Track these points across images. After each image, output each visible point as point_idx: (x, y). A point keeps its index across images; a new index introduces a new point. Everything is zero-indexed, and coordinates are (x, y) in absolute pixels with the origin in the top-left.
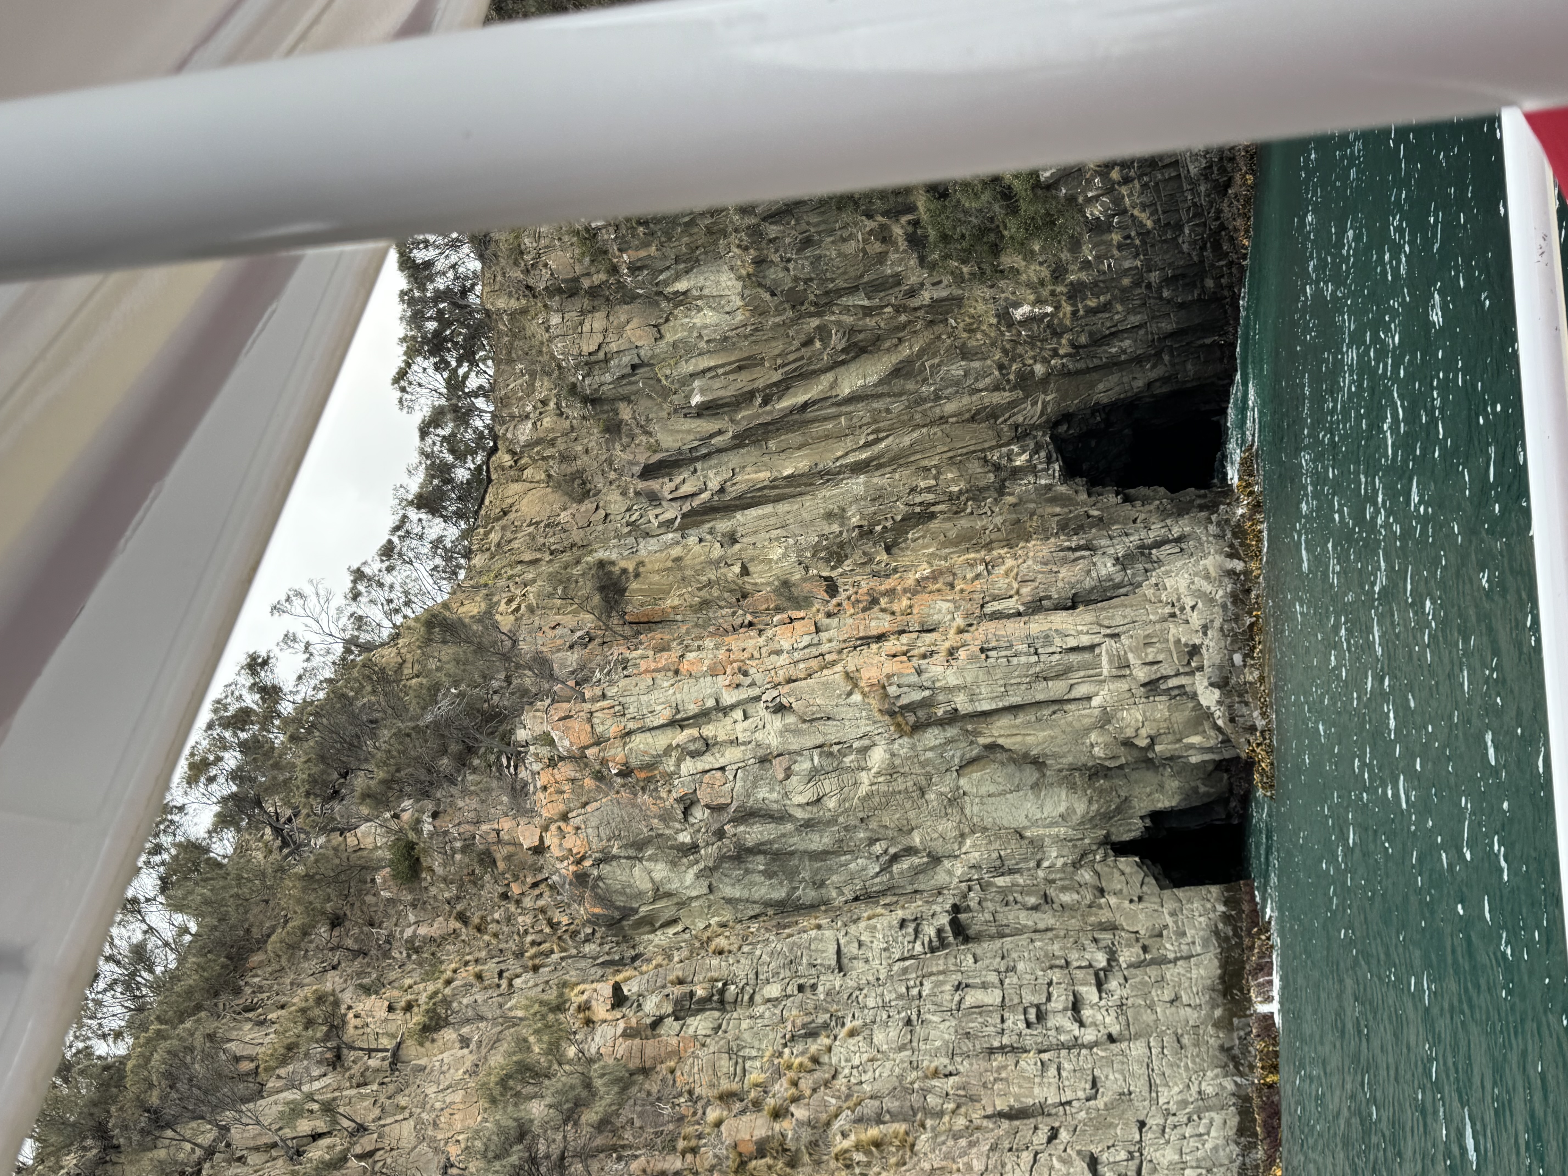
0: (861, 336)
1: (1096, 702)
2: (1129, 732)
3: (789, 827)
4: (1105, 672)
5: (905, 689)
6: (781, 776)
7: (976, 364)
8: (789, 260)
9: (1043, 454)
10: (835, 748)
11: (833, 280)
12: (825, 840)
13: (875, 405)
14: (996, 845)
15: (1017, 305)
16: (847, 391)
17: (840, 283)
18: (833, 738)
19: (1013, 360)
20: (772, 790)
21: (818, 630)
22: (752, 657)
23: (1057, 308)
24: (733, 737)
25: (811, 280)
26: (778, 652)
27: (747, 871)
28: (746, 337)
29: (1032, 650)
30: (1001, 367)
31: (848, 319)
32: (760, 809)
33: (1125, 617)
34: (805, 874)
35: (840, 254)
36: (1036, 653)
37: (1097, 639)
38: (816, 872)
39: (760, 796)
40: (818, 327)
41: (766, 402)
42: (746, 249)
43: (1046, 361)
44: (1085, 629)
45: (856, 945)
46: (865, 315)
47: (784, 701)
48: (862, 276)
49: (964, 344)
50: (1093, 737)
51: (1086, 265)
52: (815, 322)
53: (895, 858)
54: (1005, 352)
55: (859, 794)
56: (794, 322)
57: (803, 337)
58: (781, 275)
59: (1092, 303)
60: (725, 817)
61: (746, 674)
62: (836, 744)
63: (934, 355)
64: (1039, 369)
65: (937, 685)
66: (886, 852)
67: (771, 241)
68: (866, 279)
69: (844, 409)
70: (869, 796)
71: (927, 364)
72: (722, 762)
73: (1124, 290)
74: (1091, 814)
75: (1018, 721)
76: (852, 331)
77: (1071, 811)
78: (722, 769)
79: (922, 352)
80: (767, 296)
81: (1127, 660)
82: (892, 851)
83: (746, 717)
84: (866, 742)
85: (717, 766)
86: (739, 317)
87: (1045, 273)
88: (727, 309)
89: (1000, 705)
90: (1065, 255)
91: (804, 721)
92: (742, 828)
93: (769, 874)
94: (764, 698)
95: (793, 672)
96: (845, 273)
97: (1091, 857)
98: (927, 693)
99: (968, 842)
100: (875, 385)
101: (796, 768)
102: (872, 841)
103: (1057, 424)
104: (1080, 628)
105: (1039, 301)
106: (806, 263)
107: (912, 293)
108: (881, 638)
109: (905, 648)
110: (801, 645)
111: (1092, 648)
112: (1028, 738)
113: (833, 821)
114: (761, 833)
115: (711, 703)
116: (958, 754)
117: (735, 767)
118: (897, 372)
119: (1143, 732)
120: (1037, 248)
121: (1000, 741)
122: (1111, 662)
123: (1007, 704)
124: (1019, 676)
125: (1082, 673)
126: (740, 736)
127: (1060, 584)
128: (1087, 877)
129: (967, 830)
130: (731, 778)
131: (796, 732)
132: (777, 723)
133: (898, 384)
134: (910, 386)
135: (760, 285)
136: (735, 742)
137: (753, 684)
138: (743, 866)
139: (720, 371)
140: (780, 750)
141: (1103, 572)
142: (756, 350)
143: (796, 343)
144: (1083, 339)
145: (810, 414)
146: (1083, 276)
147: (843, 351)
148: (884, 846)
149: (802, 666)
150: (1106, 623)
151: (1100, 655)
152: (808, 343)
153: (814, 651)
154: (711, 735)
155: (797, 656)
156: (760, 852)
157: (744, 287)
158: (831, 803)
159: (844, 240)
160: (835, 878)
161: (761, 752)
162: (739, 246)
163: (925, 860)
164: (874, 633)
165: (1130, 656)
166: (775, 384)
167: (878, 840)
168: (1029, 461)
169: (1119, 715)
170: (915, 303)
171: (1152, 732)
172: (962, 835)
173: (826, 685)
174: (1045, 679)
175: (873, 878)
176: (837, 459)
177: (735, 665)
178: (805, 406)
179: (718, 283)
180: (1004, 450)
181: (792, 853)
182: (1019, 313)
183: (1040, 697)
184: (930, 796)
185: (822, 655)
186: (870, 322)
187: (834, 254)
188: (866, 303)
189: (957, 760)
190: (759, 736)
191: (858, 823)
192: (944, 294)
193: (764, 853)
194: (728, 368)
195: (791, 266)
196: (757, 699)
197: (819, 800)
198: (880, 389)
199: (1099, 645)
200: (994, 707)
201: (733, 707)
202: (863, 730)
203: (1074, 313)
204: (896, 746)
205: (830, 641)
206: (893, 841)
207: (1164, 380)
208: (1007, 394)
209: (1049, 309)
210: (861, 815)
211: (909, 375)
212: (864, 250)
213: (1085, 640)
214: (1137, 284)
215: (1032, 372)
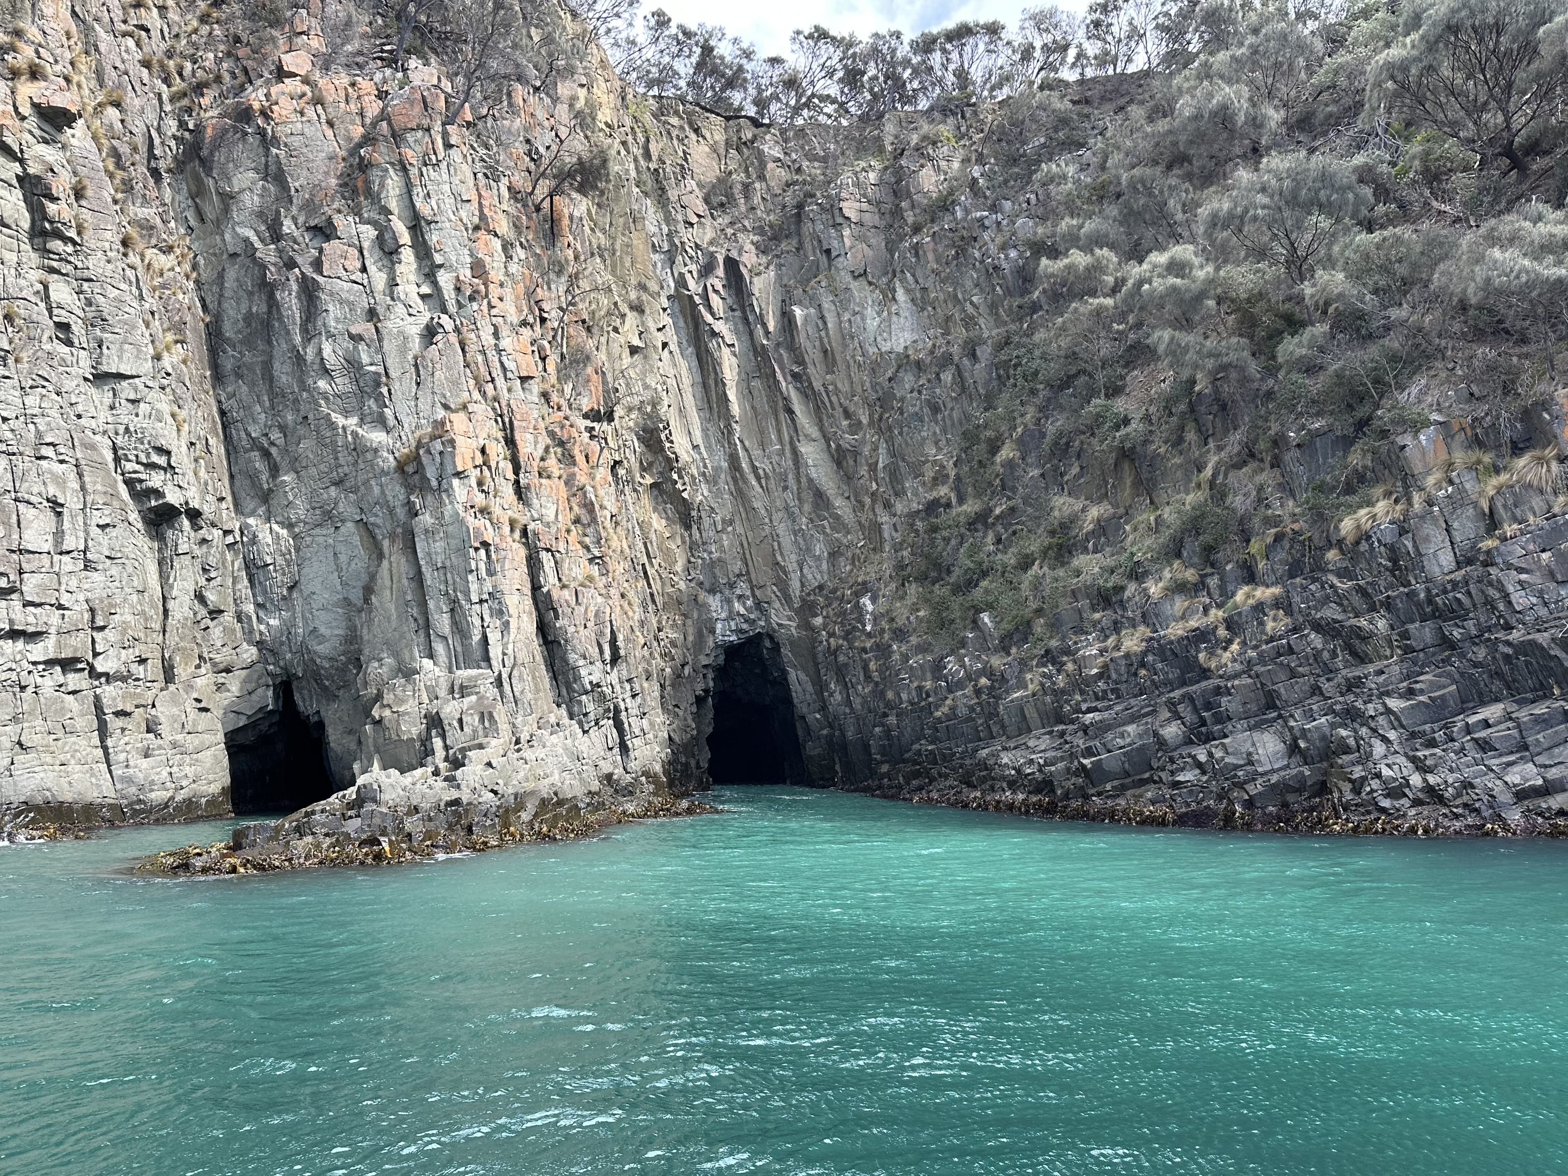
0: (851, 462)
1: (427, 663)
2: (388, 698)
3: (298, 339)
4: (459, 673)
5: (438, 459)
6: (354, 331)
7: (824, 566)
8: (920, 392)
9: (745, 626)
10: (384, 390)
11: (901, 433)
12: (284, 378)
13: (790, 476)
14: (280, 561)
15: (874, 600)
16: (803, 450)
17: (899, 440)
18: (396, 386)
19: (827, 598)
20: (337, 320)
21: (524, 379)
22: (491, 307)
23: (869, 635)
24: (398, 280)
25: (902, 414)
26: (496, 335)
27: (251, 294)
28: (853, 357)
29: (485, 597)
30: (821, 587)
31: (866, 450)
32: (316, 307)
33: (522, 692)
34: (248, 357)
35: (924, 439)
36: (481, 601)
37: (496, 664)
38: (251, 369)
39: (331, 308)
40: (860, 422)
41: (796, 376)
42: (932, 352)
43: (825, 626)
44: (510, 651)
45: (132, 396)
46: (870, 465)
47: (439, 337)
48: (904, 460)
49: (842, 555)
50: (389, 661)
51: (906, 658)
52: (865, 420)
53: (266, 454)
54: (834, 591)
55: (333, 415)
56: (865, 400)
57: (852, 409)
58: (907, 386)
59: (872, 666)
60: (308, 270)
61: (472, 299)
62: (389, 391)
63: (832, 528)
64: (818, 621)
65: (444, 496)
66: (272, 444)
67: (938, 374)
68: (901, 464)
69: (787, 448)
70: (332, 426)
71: (825, 522)
72: (372, 268)
73: (883, 693)
74: (318, 661)
75: (405, 582)
76: (856, 453)
77: (322, 639)
78: (364, 269)
79: (837, 517)
80: (889, 374)
81: (469, 695)
82: (274, 451)
83: (423, 297)
84: (391, 422)
85: (367, 263)
86: (872, 350)
87: (900, 622)
88: (879, 339)
89: (422, 562)
90: (914, 640)
91: (416, 358)
92: (295, 287)
93: (248, 318)
94: (445, 317)
95: (472, 348)
96: (907, 444)
97: (271, 660)
98: (434, 483)
99: (284, 532)
100: (807, 475)
101: (362, 347)
102: (283, 429)
103: (771, 638)
104: (511, 646)
105: (875, 620)
106: (917, 409)
107: (887, 505)
108: (510, 442)
109: (493, 465)
110: (504, 359)
111: (487, 659)
112: (388, 592)
113: (304, 387)
114: (290, 308)
115: (438, 259)
116: (379, 521)
117: (365, 282)
118: (819, 495)
119: (387, 713)
120: (921, 613)
121: (385, 563)
122: (470, 679)
123: (424, 569)
124: (454, 582)
125: (459, 649)
126: (400, 288)
127: (571, 629)
129: (297, 530)
130: (353, 277)
131: (403, 349)
132: (414, 329)
133: (808, 496)
134: (807, 507)
135: (899, 367)
136: (393, 284)
137: (460, 305)
138: (256, 289)
139: (823, 333)
140: (384, 332)
141: (583, 672)
142: (842, 366)
143: (846, 403)
144: (842, 658)
145: (783, 416)
146: (896, 657)
147: (839, 446)
148: (278, 442)
149: (480, 358)
150: (515, 673)
151: (479, 667)
152: (847, 414)
153: (497, 372)
154: (402, 257)
155: (492, 354)
156: (270, 307)
157: (898, 354)
158: (322, 384)
159: (936, 443)
160: (245, 388)
161: (380, 310)
162: (934, 346)
163: (266, 486)
164: (518, 436)
165: (474, 698)
166: (811, 384)
167: (285, 436)
168: (738, 614)
169: (410, 687)
170: (879, 509)
171: (386, 722)
172: (290, 526)
173: (455, 383)
174: (452, 610)
175: (246, 430)
176: (741, 441)
177: (482, 288)
178: (790, 412)
179: (903, 330)
180: (748, 593)
181: (269, 342)
182: (866, 601)
183: (431, 604)
184: (333, 491)
185: (493, 380)
186: (863, 471)
187: (924, 434)
188: (881, 465)
189: (372, 519)
190: (400, 309)
191: (302, 414)
192: (886, 535)
193: (270, 312)
194: (826, 340)
195: (915, 394)
196: (444, 311)
197: (327, 371)
198: (804, 480)
199: (490, 667)
200: (420, 555)
201: (435, 284)
202: (406, 421)
203: (864, 650)
204: (385, 454)
205: (509, 390)
206: (285, 451)
207: (808, 730)
208: (798, 593)
209: (868, 628)
210: (311, 416)
211: (816, 506)
212: (927, 461)
213: (495, 652)
214: (888, 705)
215: (816, 615)
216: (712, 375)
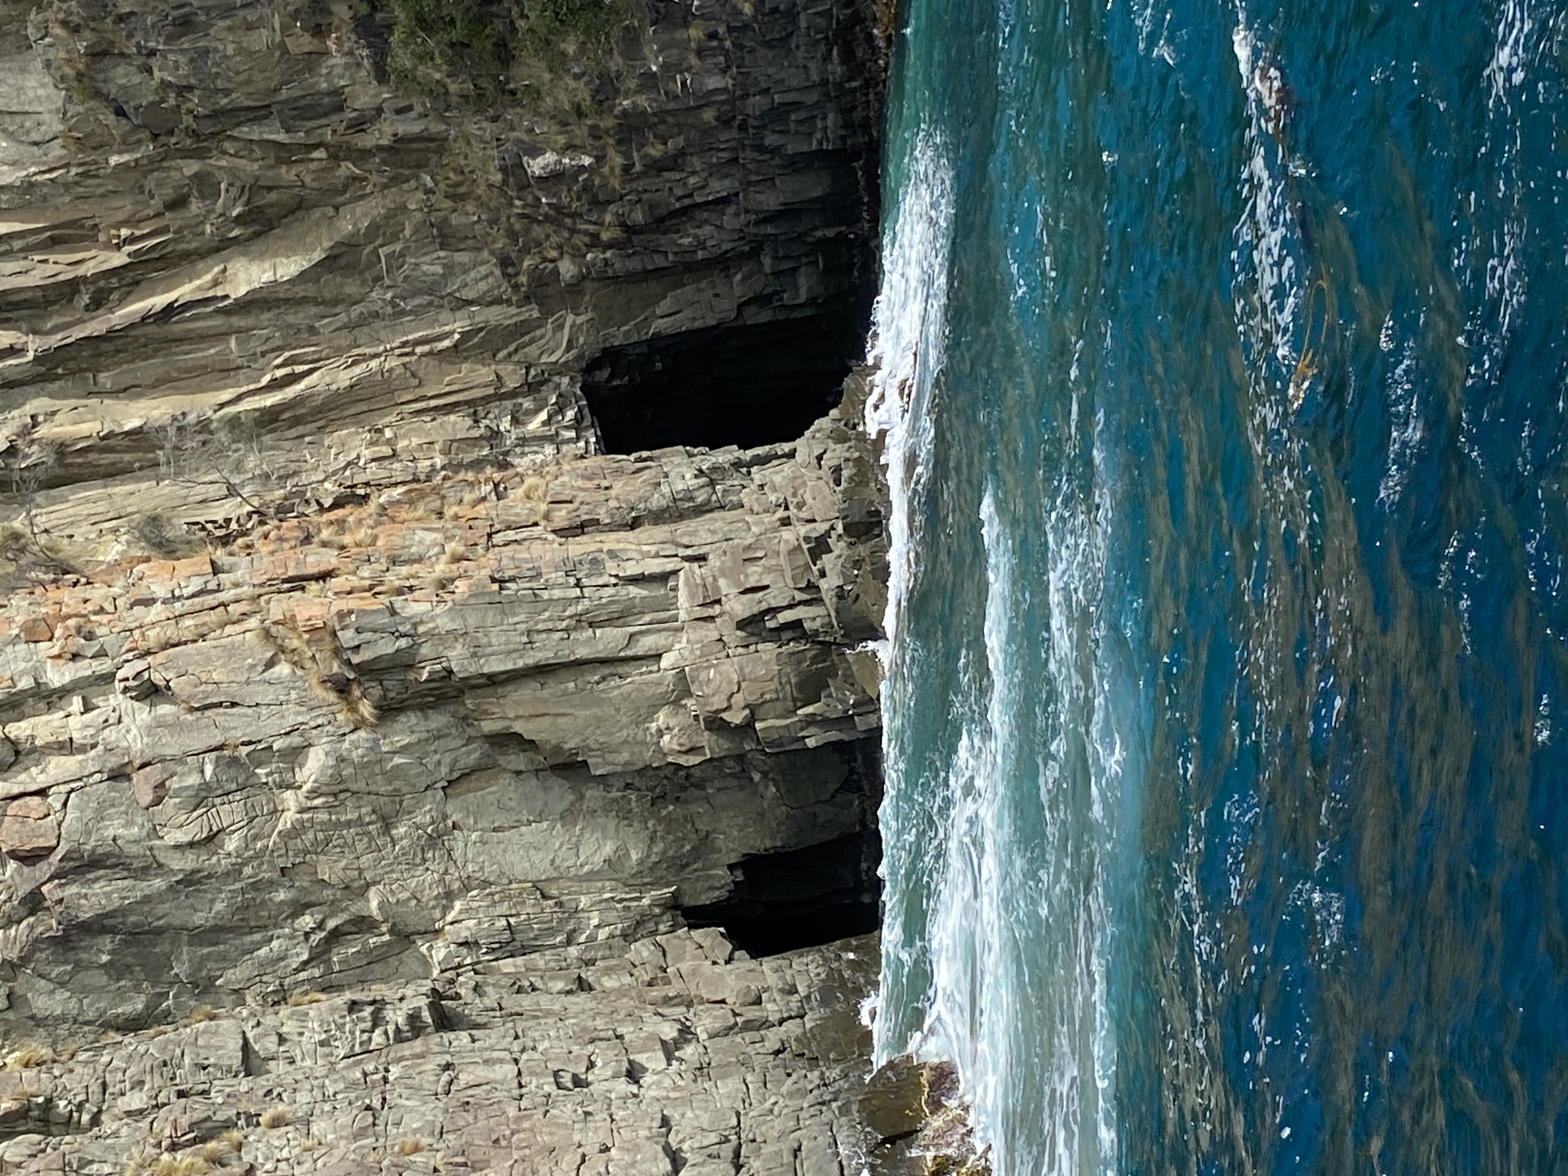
0: (273, 196)
1: (668, 660)
2: (718, 702)
3: (158, 884)
4: (683, 615)
5: (367, 636)
6: (146, 798)
7: (464, 256)
8: (152, 53)
9: (570, 414)
10: (244, 750)
11: (227, 92)
12: (219, 906)
13: (291, 319)
14: (503, 909)
15: (535, 151)
16: (242, 291)
17: (239, 98)
18: (239, 735)
19: (525, 251)
20: (129, 824)
21: (216, 569)
22: (102, 611)
23: (600, 159)
24: (66, 737)
25: (190, 88)
26: (147, 602)
27: (79, 966)
28: (67, 186)
29: (572, 581)
30: (504, 263)
31: (250, 167)
32: (108, 855)
33: (714, 532)
34: (181, 969)
35: (240, 51)
36: (578, 584)
37: (670, 565)
38: (199, 964)
39: (110, 833)
40: (196, 175)
42: (76, 30)
43: (577, 255)
44: (653, 549)
45: (275, 1039)
46: (280, 161)
47: (157, 678)
48: (277, 90)
49: (446, 219)
50: (662, 718)
51: (649, 81)
52: (192, 167)
53: (336, 936)
54: (513, 235)
55: (280, 827)
56: (155, 163)
57: (168, 193)
58: (136, 79)
59: (655, 151)
60: (45, 869)
61: (90, 637)
62: (243, 744)
63: (395, 238)
64: (567, 268)
65: (421, 629)
66: (320, 926)
67: (121, 18)
68: (284, 94)
69: (237, 321)
70: (296, 831)
71: (382, 252)
72: (42, 781)
73: (706, 131)
74: (654, 858)
75: (546, 693)
76: (255, 188)
77: (621, 855)
78: (42, 792)
79: (374, 229)
80: (108, 116)
81: (717, 589)
82: (331, 924)
83: (88, 708)
84: (295, 740)
85: (33, 787)
86: (56, 151)
87: (584, 95)
88: (35, 137)
89: (520, 664)
90: (616, 63)
91: (192, 710)
92: (73, 889)
93: (116, 970)
94: (120, 675)
95: (171, 632)
96: (248, 82)
97: (651, 926)
98: (403, 643)
99: (458, 905)
100: (291, 282)
101: (174, 784)
102: (299, 908)
103: (593, 366)
104: (645, 548)
105: (570, 148)
106: (182, 60)
107: (361, 124)
108: (324, 576)
109: (367, 583)
110: (186, 592)
111: (663, 578)
112: (560, 720)
113: (235, 872)
114: (108, 895)
115: (25, 683)
116: (447, 760)
117: (65, 788)
118: (329, 263)
119: (739, 700)
120: (571, 49)
121: (518, 727)
122: (692, 596)
123: (530, 661)
124: (550, 619)
125: (647, 618)
126: (76, 736)
127: (613, 504)
128: (645, 954)
129: (456, 886)
130: (58, 806)
131: (176, 728)
132: (143, 714)
133: (330, 285)
134: (352, 288)
135: (98, 94)
136: (67, 747)
137: (101, 654)
138: (71, 956)
139: (17, 244)
140: (148, 756)
141: (680, 486)
142: (84, 210)
143: (156, 204)
144: (638, 217)
145: (176, 328)
146: (643, 101)
147: (239, 220)
148: (319, 917)
149: (188, 622)
150: (685, 541)
151: (675, 589)
152: (177, 203)
153: (210, 600)
154: (23, 735)
155: (178, 607)
156: (105, 930)
157: (69, 99)
158: (232, 844)
159: (250, 27)
160: (230, 974)
161: (113, 762)
162: (64, 24)
163: (387, 938)
164: (314, 570)
165: (722, 582)
166: (114, 271)
167: (308, 906)
168: (547, 424)
169: (703, 676)
170: (368, 140)
171: (752, 699)
172: (449, 896)
173: (231, 652)
174: (591, 625)
175: (297, 971)
176: (222, 406)
177: (71, 622)
178: (169, 310)
179: (21, 89)
180: (508, 404)
181: (159, 932)
182: (537, 166)
183: (582, 653)
184: (399, 831)
185: (224, 605)
186: (287, 174)
187: (230, 50)
188: (282, 137)
189: (444, 770)
190: (111, 735)
191: (276, 875)
192: (416, 128)
193: (112, 931)
194: (32, 240)
195: (155, 62)
196: (108, 678)
197: (211, 838)
198: (300, 291)
199: (675, 572)
200: (510, 666)
201: (65, 692)
202: (291, 720)
203: (627, 169)
204: (346, 745)
205: (236, 585)
206: (334, 907)
207: (763, 301)
208: (513, 310)
209: (587, 161)
210: (281, 863)
211: (351, 269)
212: (282, 45)
213: (654, 566)
214: (725, 122)
215: (556, 272)
216: (92, 457)
